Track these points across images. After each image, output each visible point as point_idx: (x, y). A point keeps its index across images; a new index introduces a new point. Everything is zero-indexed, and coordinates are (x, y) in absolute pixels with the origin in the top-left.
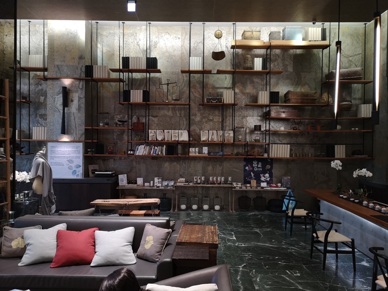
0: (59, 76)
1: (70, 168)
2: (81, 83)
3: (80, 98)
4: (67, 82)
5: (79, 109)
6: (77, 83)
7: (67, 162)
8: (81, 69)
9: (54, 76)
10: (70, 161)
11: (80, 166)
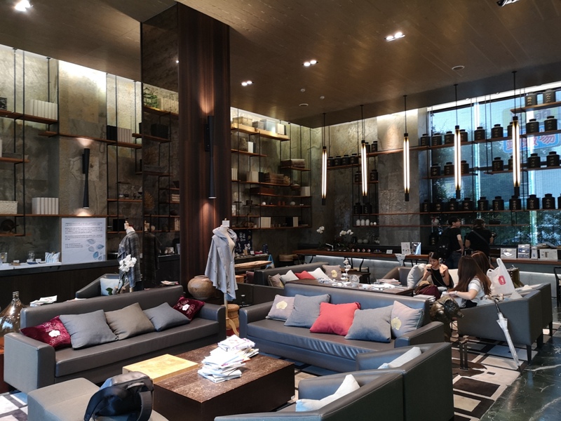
0: (75, 134)
1: (91, 249)
2: (102, 146)
3: (101, 164)
4: (85, 142)
5: (100, 176)
6: (98, 145)
7: (88, 243)
8: (102, 130)
9: (69, 133)
10: (91, 241)
11: (103, 246)
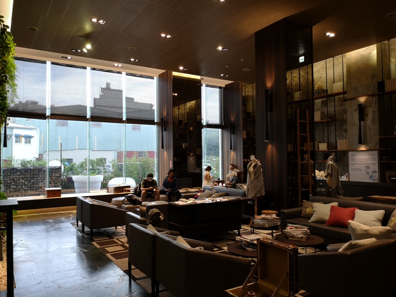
0: (356, 96)
1: (367, 173)
2: (375, 98)
3: (374, 112)
4: (362, 100)
5: (373, 121)
6: (371, 98)
7: (365, 169)
8: (374, 86)
9: (352, 97)
10: (368, 167)
11: (376, 172)
